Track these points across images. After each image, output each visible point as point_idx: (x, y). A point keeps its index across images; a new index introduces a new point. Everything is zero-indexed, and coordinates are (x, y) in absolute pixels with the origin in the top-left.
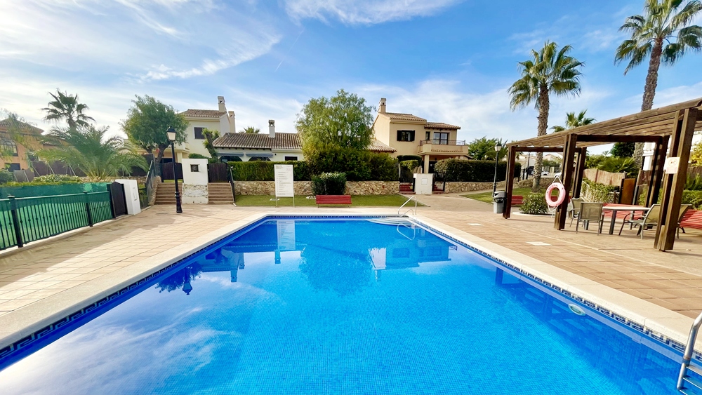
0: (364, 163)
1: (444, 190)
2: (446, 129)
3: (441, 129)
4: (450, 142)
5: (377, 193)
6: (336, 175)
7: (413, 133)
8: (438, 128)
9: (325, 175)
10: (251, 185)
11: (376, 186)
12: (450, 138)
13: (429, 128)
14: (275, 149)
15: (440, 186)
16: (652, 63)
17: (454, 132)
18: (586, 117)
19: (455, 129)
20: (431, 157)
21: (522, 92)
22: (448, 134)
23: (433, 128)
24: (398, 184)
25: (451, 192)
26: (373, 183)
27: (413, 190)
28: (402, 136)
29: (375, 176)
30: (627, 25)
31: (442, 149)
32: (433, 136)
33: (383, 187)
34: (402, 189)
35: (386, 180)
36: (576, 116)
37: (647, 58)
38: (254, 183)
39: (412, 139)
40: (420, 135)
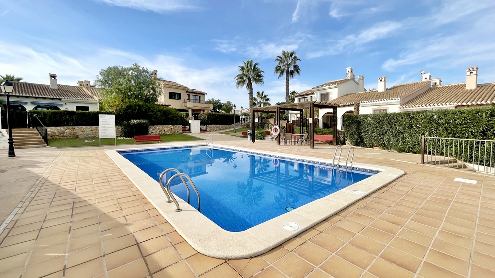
0: (159, 114)
1: (206, 130)
2: (199, 94)
3: (196, 93)
4: (202, 102)
5: (167, 133)
6: (142, 121)
7: (179, 95)
8: (194, 93)
9: (134, 122)
10: (58, 130)
11: (167, 129)
12: (202, 99)
13: (189, 92)
14: (64, 99)
15: (204, 128)
16: (287, 76)
17: (203, 96)
18: (264, 94)
19: (204, 94)
20: (193, 110)
21: (241, 80)
22: (200, 96)
23: (192, 93)
24: (180, 127)
25: (210, 131)
26: (165, 126)
27: (190, 131)
28: (172, 96)
29: (166, 122)
30: (277, 60)
31: (197, 106)
32: (191, 97)
33: (171, 129)
34: (184, 130)
35: (173, 125)
36: (261, 93)
37: (285, 74)
38: (61, 129)
39: (179, 98)
40: (184, 96)
